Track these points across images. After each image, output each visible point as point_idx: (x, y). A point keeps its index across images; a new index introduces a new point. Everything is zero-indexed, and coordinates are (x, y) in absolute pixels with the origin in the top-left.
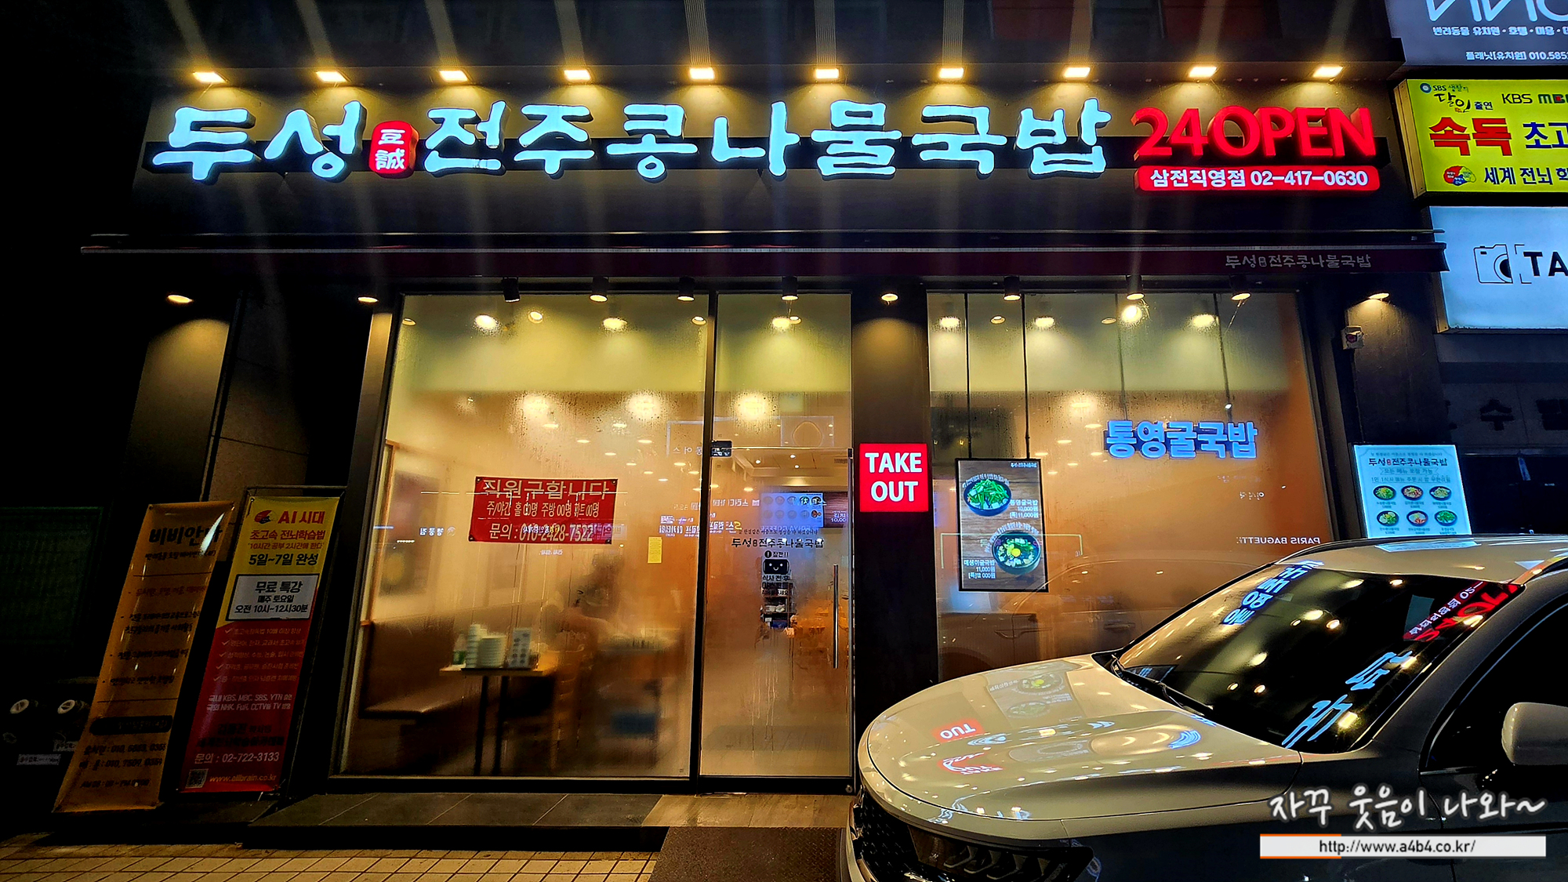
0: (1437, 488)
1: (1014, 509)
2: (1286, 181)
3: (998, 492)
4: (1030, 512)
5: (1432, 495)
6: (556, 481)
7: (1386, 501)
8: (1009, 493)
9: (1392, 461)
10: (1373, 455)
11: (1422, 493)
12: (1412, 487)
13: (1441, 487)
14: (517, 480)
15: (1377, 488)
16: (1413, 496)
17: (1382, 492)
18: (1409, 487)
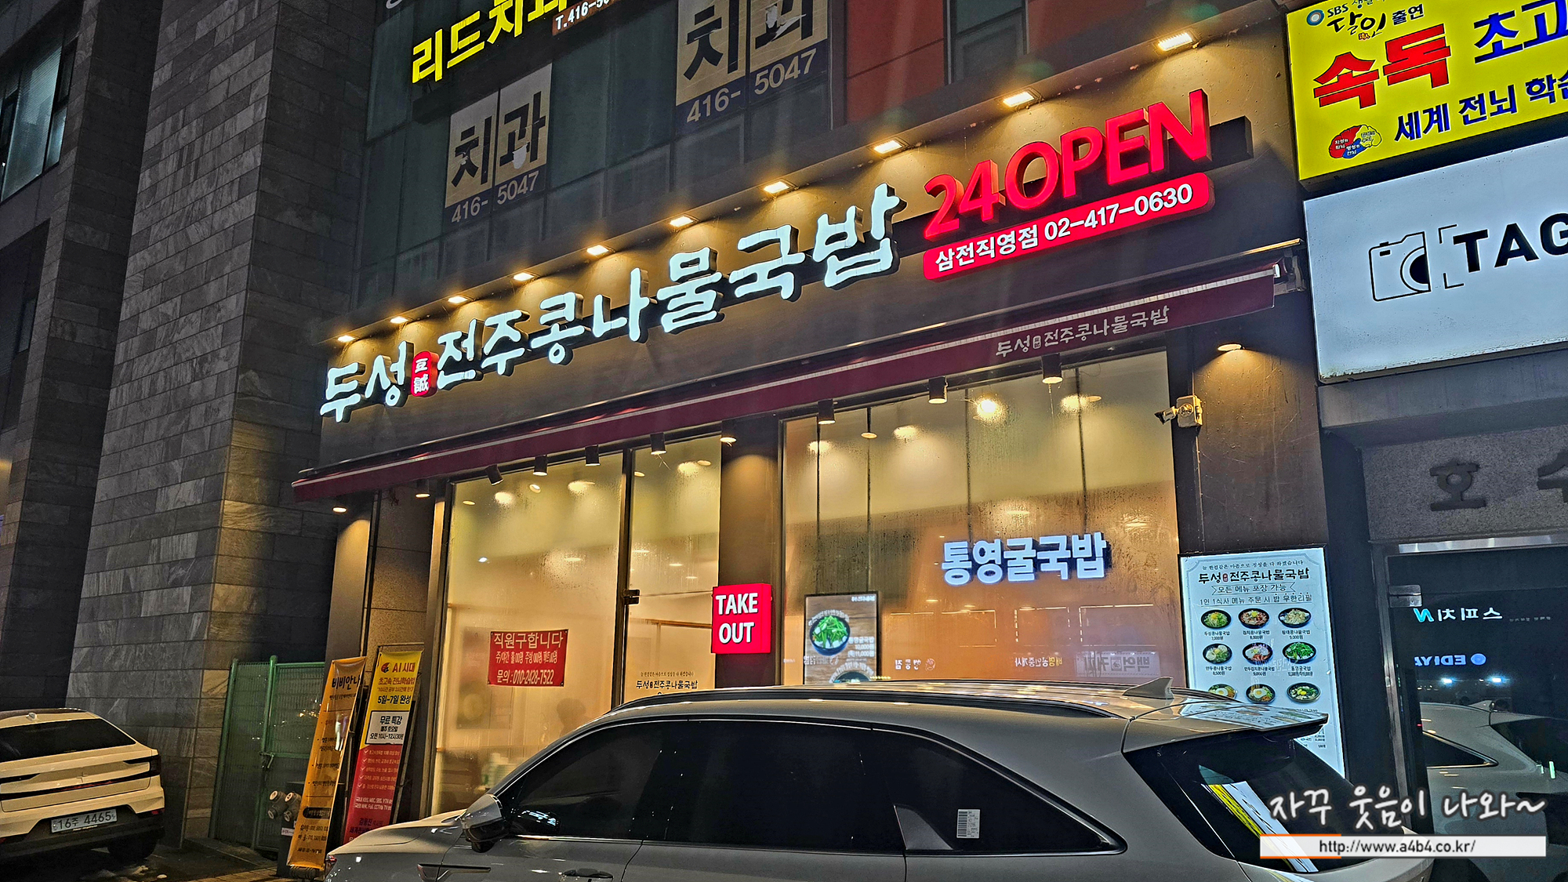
0: (1289, 611)
1: (852, 647)
2: (1087, 224)
3: (839, 629)
4: (866, 650)
5: (1282, 621)
6: (534, 633)
7: (1216, 631)
8: (848, 631)
9: (1229, 576)
10: (1205, 568)
11: (1268, 617)
12: (1254, 610)
13: (1295, 609)
14: (512, 633)
15: (1206, 614)
16: (1253, 622)
17: (1212, 619)
18: (1250, 610)
